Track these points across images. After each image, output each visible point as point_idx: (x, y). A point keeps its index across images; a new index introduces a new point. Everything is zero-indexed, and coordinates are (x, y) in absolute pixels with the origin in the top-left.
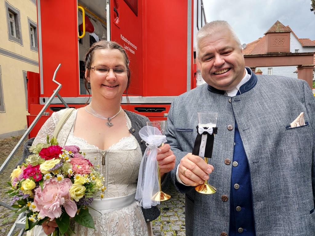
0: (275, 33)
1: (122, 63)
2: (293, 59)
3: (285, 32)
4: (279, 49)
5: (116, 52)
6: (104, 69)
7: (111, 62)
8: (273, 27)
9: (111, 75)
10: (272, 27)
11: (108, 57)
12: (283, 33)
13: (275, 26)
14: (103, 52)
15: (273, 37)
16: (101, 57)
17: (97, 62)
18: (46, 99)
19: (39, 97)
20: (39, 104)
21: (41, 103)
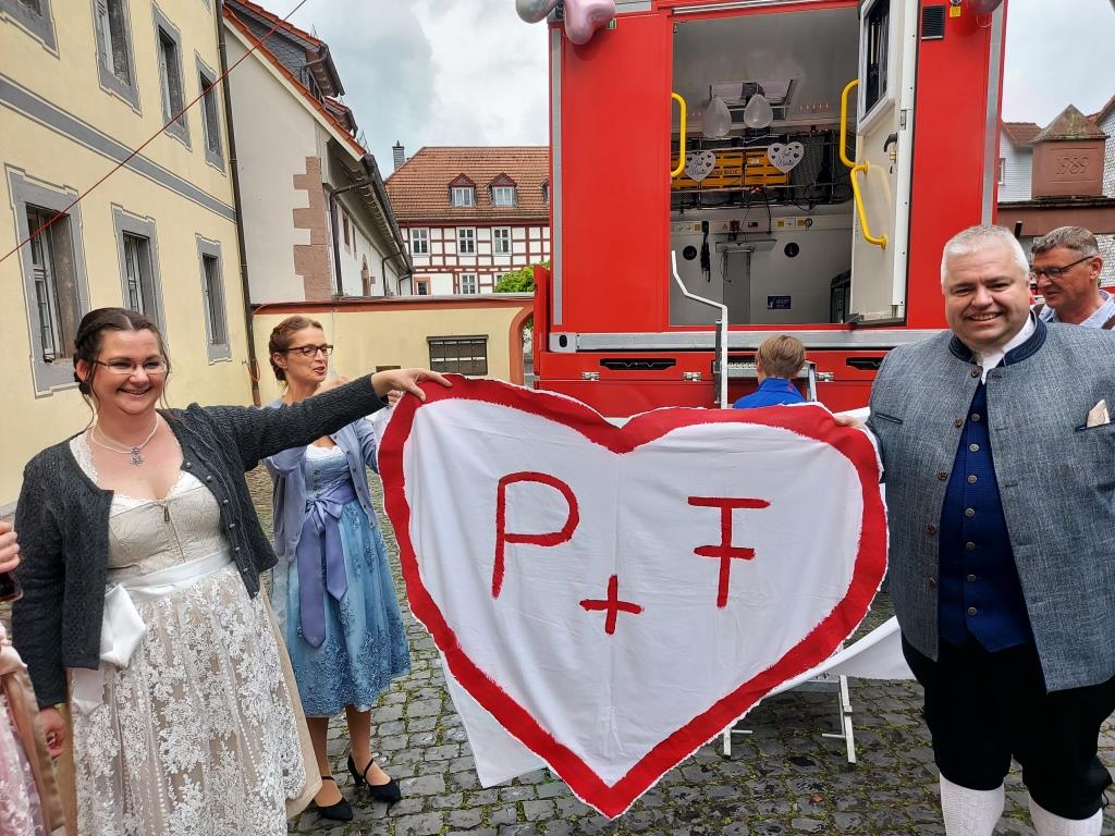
0: (1064, 140)
3: (1090, 140)
4: (1073, 187)
8: (1059, 123)
12: (1085, 140)
13: (1065, 119)
15: (1060, 150)
18: (571, 337)
19: (548, 331)
20: (548, 350)
21: (555, 346)
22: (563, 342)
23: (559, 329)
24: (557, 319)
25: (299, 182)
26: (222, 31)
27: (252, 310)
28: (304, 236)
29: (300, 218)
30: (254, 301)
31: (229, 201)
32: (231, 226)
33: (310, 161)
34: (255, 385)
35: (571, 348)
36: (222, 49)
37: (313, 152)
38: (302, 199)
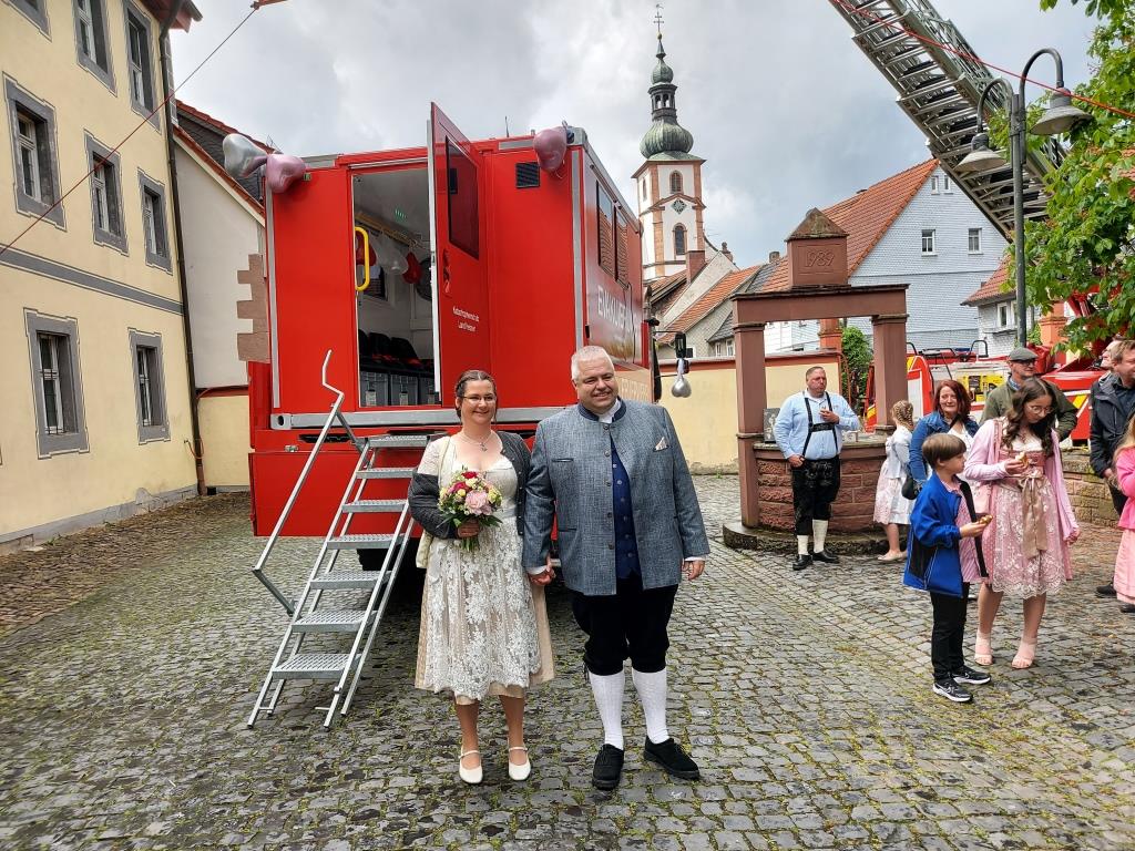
0: (808, 239)
1: (491, 392)
2: (856, 300)
3: (832, 237)
4: (822, 278)
5: (486, 382)
6: (476, 397)
7: (483, 392)
8: (804, 225)
9: (482, 403)
10: (801, 225)
11: (479, 388)
12: (827, 238)
13: (809, 221)
14: (475, 383)
15: (805, 247)
16: (473, 388)
17: (470, 392)
18: (286, 417)
19: (270, 413)
20: (270, 428)
21: (275, 425)
22: (281, 421)
23: (278, 411)
24: (276, 404)
25: (243, 277)
26: (172, 147)
27: (197, 394)
28: (247, 326)
29: (243, 309)
30: (199, 384)
31: (176, 296)
32: (178, 319)
33: (253, 258)
34: (199, 463)
35: (286, 426)
36: (172, 164)
37: (256, 251)
38: (245, 292)
